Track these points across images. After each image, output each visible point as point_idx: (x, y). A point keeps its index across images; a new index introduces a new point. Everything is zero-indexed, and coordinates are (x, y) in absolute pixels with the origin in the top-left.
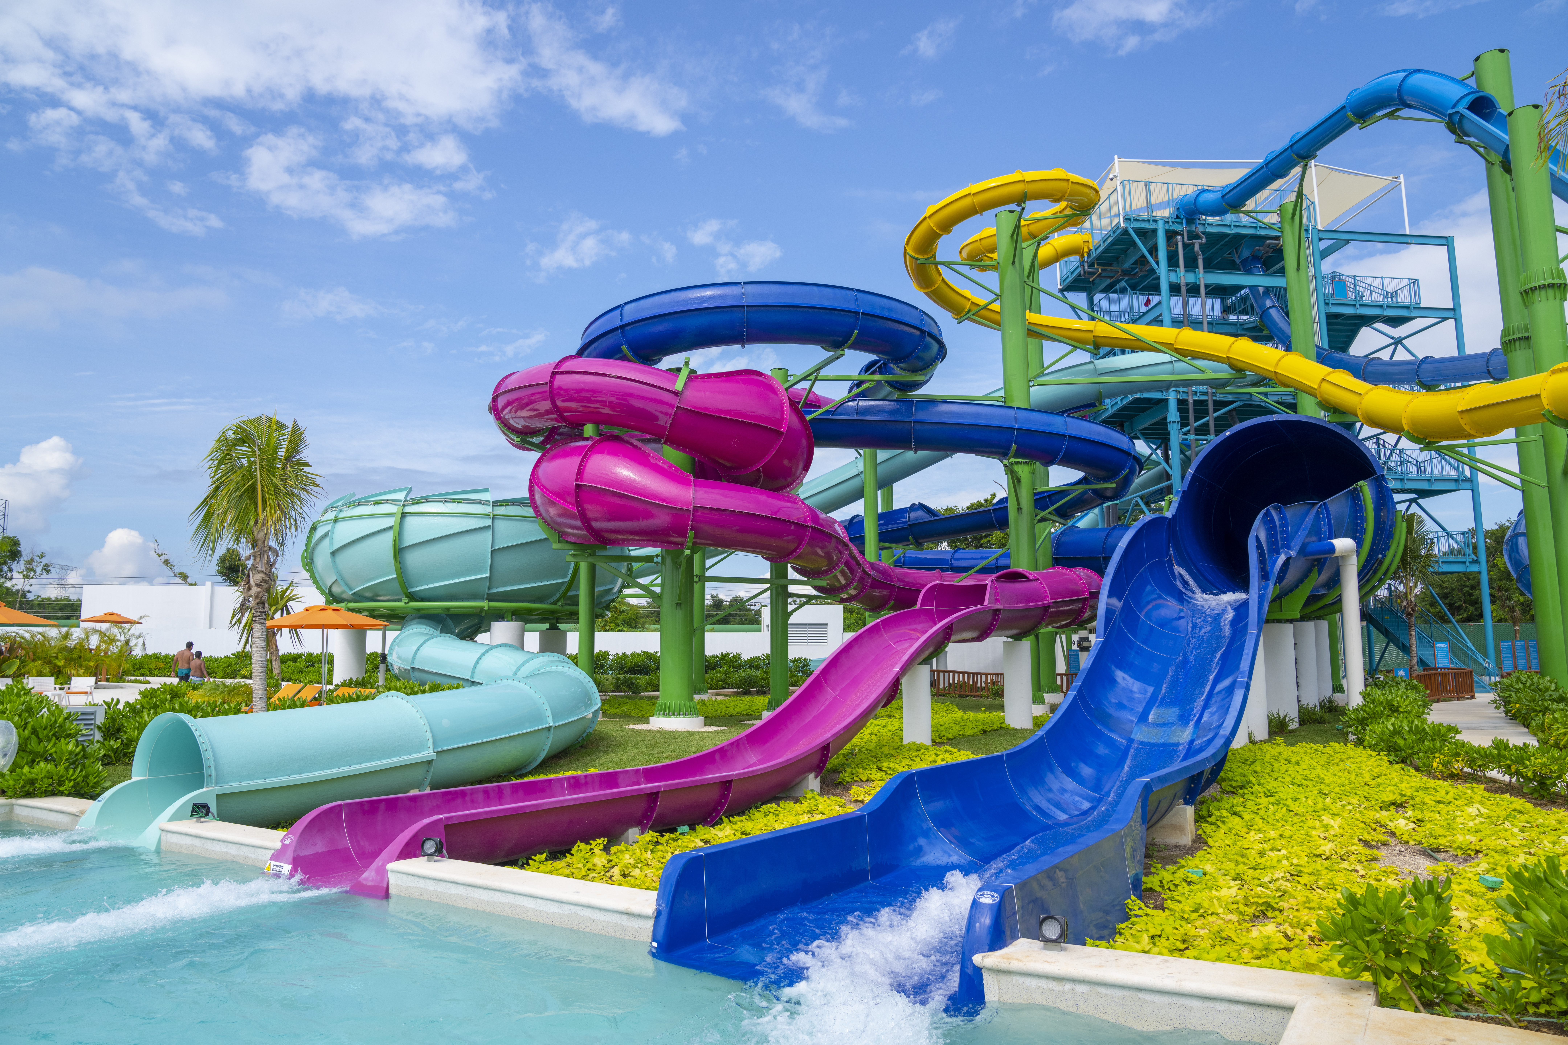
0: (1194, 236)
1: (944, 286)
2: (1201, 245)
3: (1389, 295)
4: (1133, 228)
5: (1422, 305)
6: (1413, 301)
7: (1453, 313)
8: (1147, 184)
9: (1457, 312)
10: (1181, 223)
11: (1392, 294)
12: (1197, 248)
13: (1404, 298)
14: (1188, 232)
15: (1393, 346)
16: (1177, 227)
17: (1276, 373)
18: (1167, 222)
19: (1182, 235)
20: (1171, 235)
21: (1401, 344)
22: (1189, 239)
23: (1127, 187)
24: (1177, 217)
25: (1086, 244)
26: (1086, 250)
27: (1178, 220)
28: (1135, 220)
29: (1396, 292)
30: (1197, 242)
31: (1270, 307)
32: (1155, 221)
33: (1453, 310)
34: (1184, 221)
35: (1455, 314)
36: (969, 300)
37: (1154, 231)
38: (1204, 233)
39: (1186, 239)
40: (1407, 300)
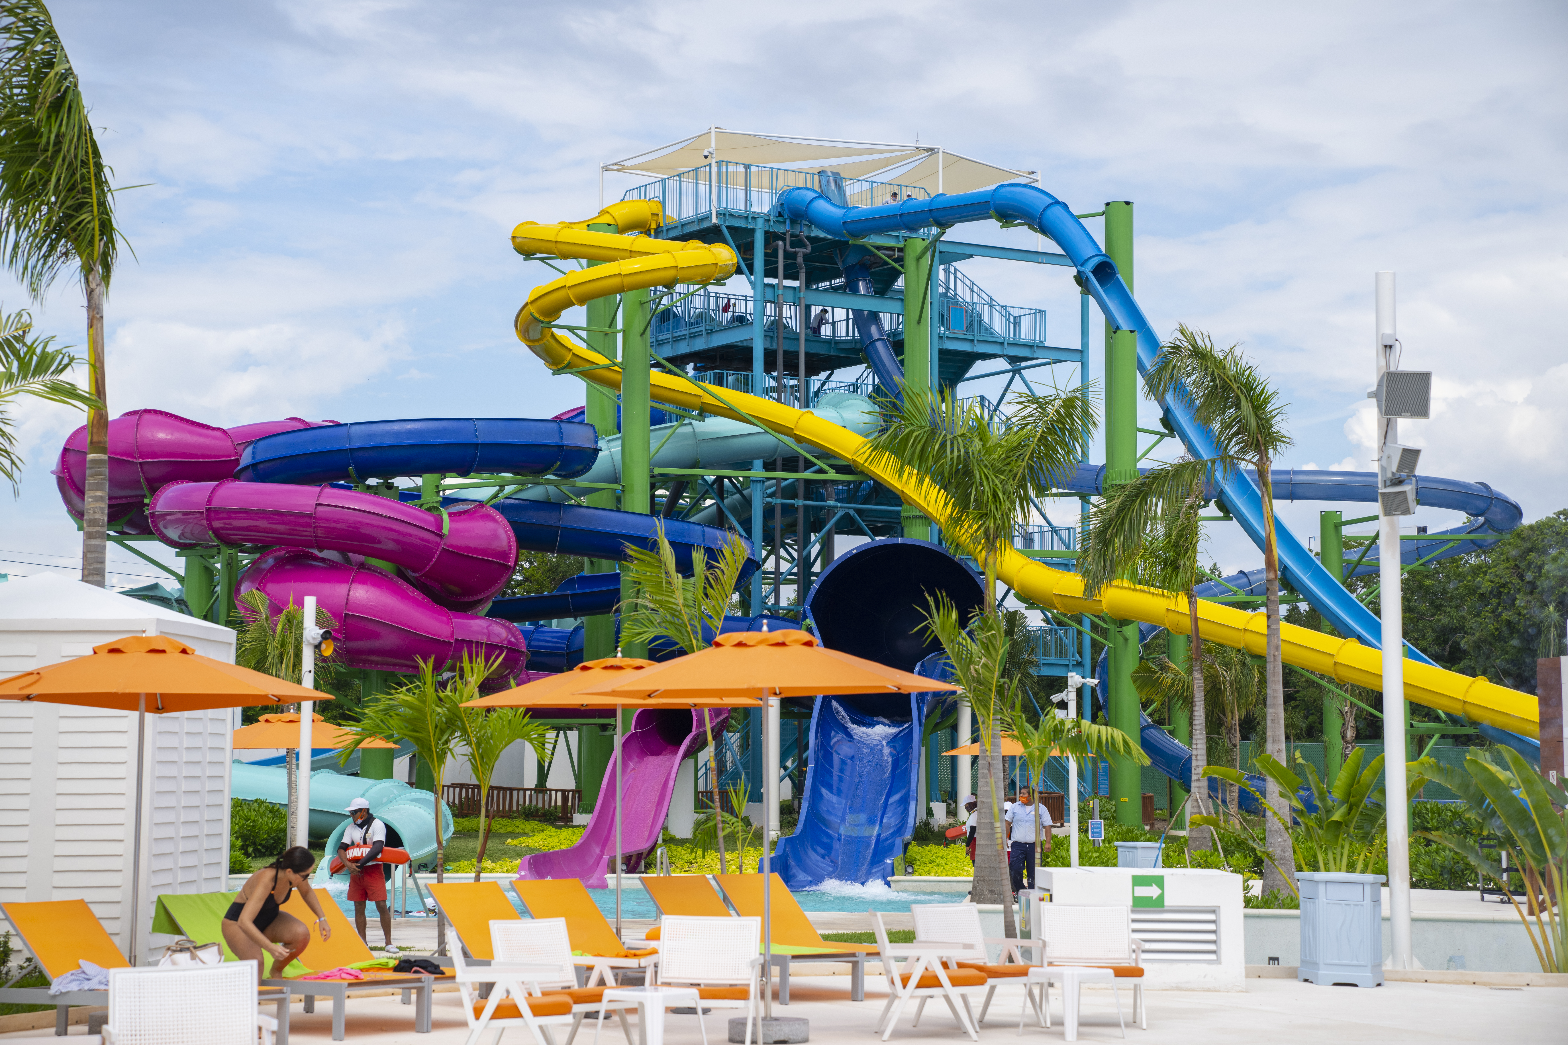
0: (797, 242)
1: (552, 341)
2: (806, 257)
3: (1012, 320)
4: (728, 227)
5: (1047, 344)
6: (1038, 338)
7: (1081, 355)
8: (747, 167)
9: (1085, 354)
10: (785, 223)
11: (1015, 318)
12: (800, 259)
13: (1027, 333)
14: (792, 236)
15: (1010, 374)
16: (779, 229)
17: (903, 492)
18: (767, 221)
19: (784, 240)
20: (771, 237)
21: (1020, 374)
22: (791, 247)
23: (724, 169)
24: (780, 215)
25: (655, 218)
26: (654, 226)
27: (780, 219)
28: (731, 215)
29: (1020, 317)
30: (801, 251)
31: (877, 340)
32: (754, 218)
33: (1081, 351)
34: (788, 222)
35: (1082, 357)
36: (570, 350)
37: (753, 231)
38: (809, 238)
39: (788, 246)
40: (1031, 337)
